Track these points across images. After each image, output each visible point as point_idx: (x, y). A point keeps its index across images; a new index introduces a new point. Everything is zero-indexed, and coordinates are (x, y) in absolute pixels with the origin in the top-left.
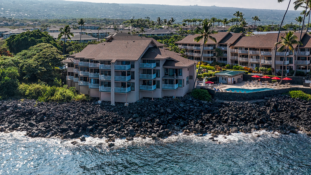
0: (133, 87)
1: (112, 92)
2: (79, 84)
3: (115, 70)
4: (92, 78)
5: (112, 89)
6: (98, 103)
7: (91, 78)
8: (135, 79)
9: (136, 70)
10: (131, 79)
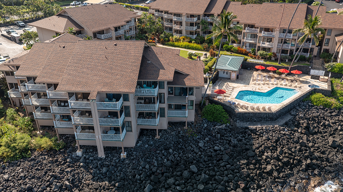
0: (129, 127)
1: (98, 140)
2: (36, 117)
3: (98, 110)
4: (57, 113)
5: (97, 137)
6: (77, 155)
7: (55, 113)
8: (132, 117)
9: (131, 103)
10: (125, 116)
